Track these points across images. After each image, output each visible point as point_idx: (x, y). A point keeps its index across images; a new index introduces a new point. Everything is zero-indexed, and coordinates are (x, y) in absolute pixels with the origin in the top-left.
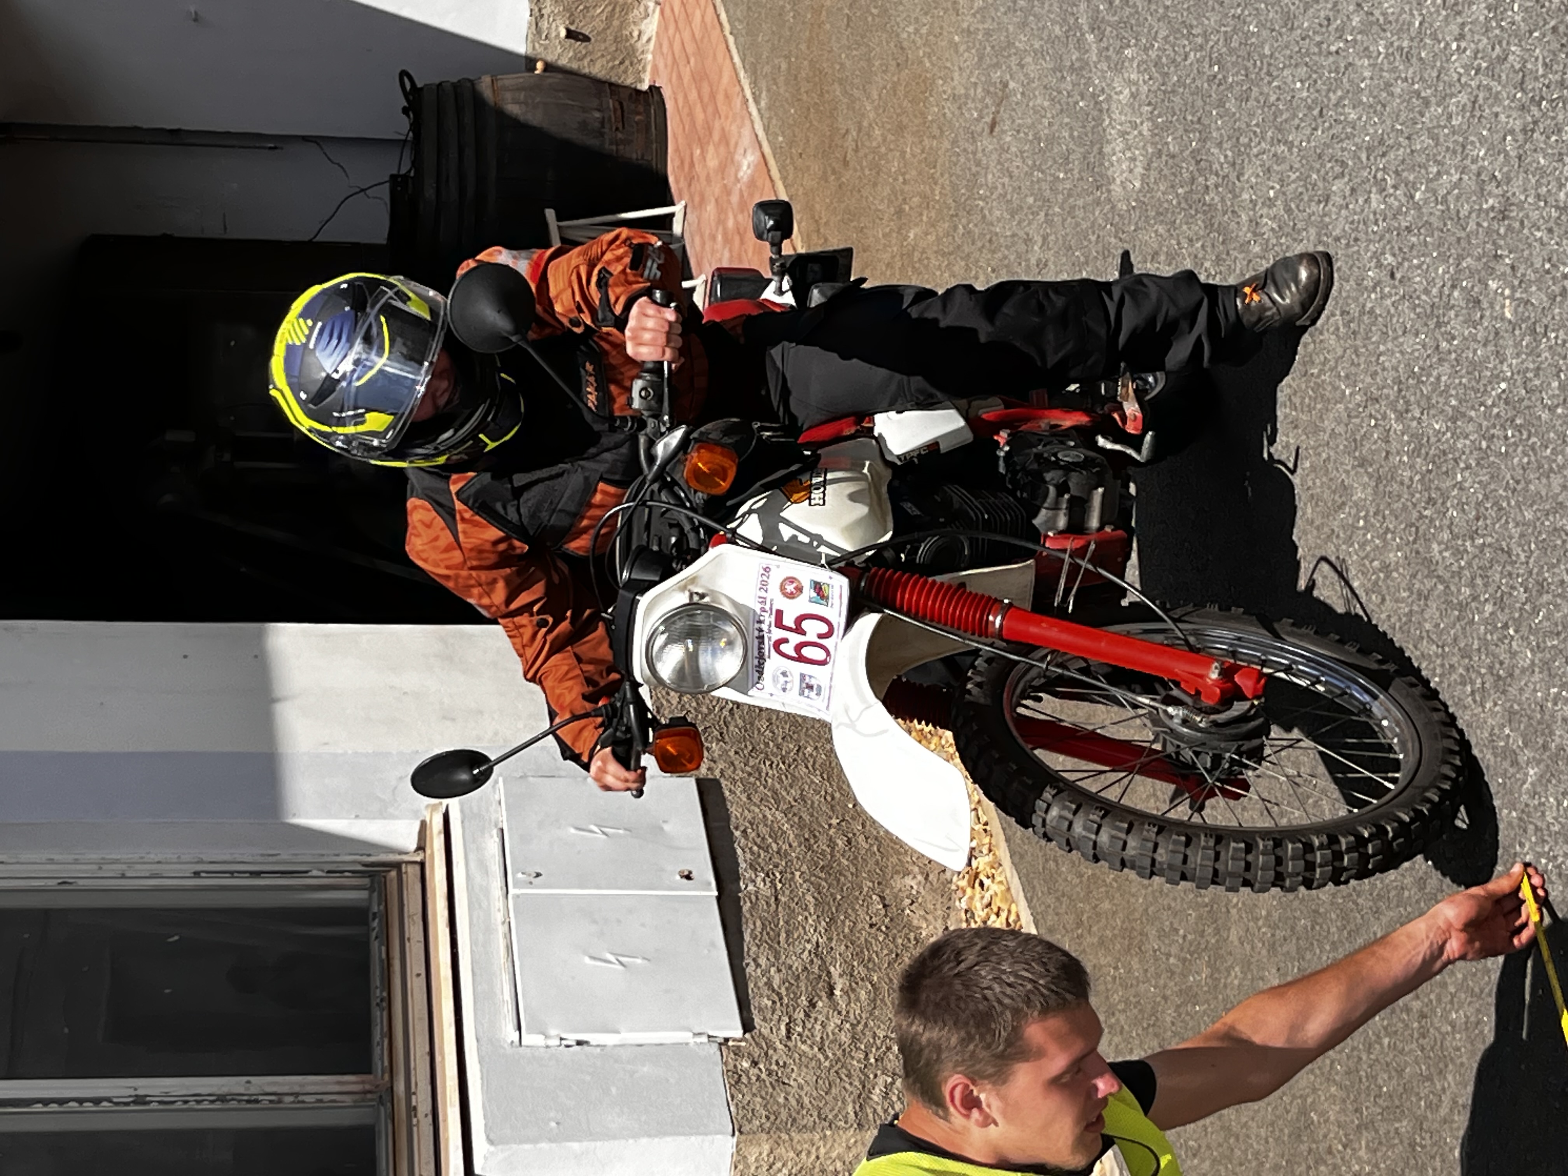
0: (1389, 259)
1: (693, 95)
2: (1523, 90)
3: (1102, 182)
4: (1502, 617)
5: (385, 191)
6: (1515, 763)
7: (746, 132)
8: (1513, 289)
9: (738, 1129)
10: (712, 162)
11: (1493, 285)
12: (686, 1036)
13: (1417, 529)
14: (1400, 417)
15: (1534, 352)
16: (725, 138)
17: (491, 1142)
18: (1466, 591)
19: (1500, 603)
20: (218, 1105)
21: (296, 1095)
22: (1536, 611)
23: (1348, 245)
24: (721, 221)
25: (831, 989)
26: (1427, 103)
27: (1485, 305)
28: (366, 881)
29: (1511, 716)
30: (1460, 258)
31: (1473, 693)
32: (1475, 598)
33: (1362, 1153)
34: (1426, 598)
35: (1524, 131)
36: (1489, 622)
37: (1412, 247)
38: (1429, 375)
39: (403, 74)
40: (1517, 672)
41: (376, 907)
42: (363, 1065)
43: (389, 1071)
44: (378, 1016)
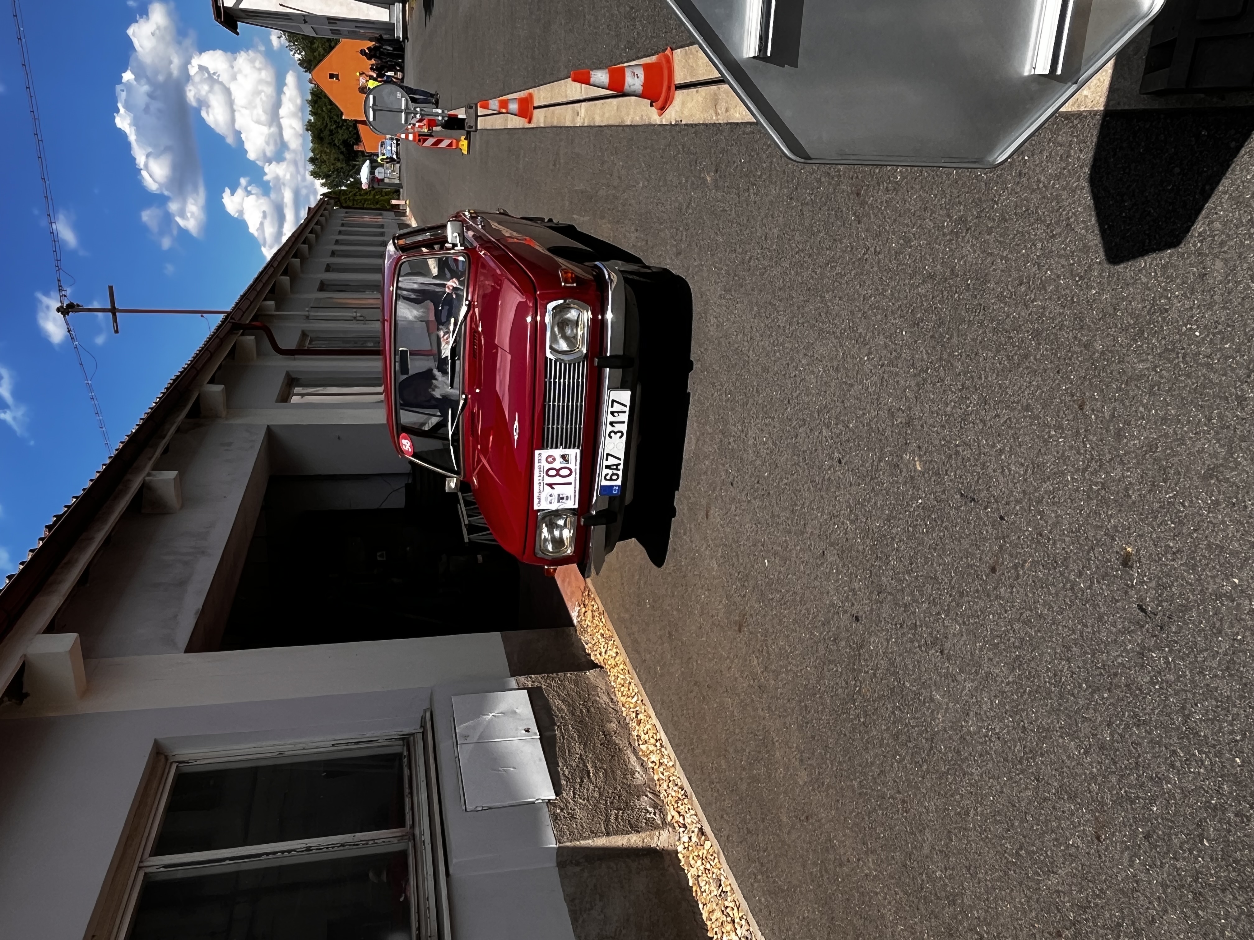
0: (836, 455)
2: (914, 368)
5: (403, 490)
8: (920, 457)
11: (907, 457)
12: (532, 801)
13: (871, 572)
14: (852, 522)
15: (940, 483)
18: (908, 598)
19: (933, 603)
20: (342, 848)
21: (373, 840)
22: (959, 606)
23: (811, 453)
25: (589, 773)
27: (901, 466)
28: (401, 742)
30: (881, 449)
31: (919, 646)
32: (915, 601)
33: (871, 865)
34: (881, 603)
35: (918, 384)
36: (926, 612)
37: (851, 448)
38: (869, 502)
40: (950, 636)
41: (405, 753)
42: (402, 824)
43: (413, 826)
44: (407, 800)
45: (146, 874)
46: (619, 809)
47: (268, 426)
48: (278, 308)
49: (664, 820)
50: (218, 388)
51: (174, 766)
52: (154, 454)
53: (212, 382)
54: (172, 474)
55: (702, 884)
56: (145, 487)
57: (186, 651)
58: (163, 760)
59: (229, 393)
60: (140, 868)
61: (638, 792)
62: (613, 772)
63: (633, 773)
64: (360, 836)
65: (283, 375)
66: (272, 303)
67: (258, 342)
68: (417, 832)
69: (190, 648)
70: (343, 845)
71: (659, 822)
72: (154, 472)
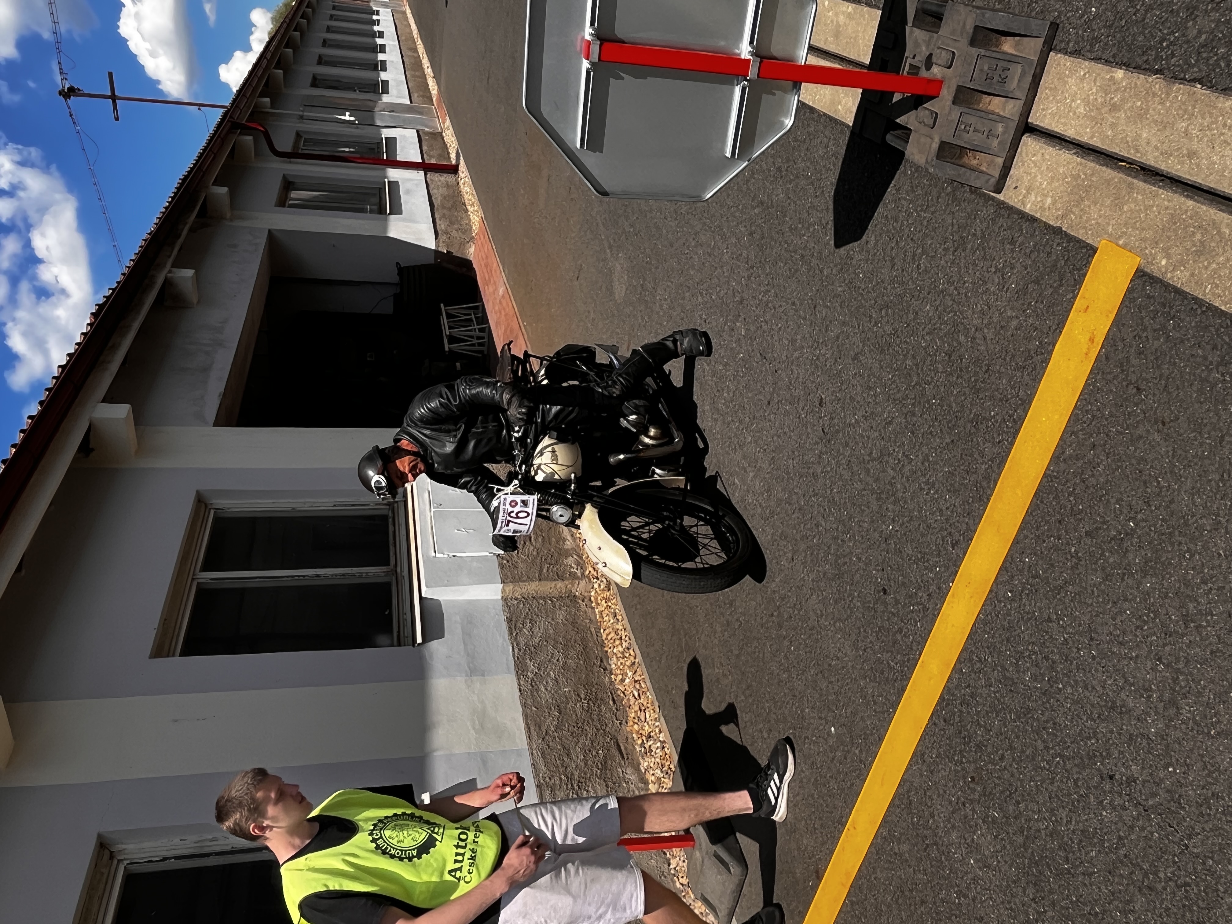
0: (704, 316)
1: (485, 271)
3: (612, 294)
4: (741, 427)
5: (392, 298)
6: (745, 471)
7: (502, 281)
8: (744, 325)
9: (503, 582)
10: (491, 290)
11: (738, 324)
12: (487, 554)
15: (752, 345)
16: (495, 283)
17: (427, 586)
18: (730, 419)
19: (741, 422)
20: (342, 577)
21: (366, 573)
22: (752, 425)
24: (494, 308)
26: (716, 268)
29: (744, 457)
30: (727, 316)
32: (733, 421)
35: (748, 276)
36: (737, 428)
39: (397, 263)
41: (391, 514)
42: (387, 564)
43: (396, 565)
44: (392, 548)
45: (198, 583)
46: (550, 564)
47: (269, 230)
48: (273, 106)
49: (583, 574)
50: (223, 190)
51: (212, 512)
52: (172, 252)
53: (216, 183)
54: (190, 273)
55: (604, 615)
56: (168, 283)
57: (214, 426)
58: (203, 505)
59: (232, 194)
60: (193, 579)
61: (567, 554)
62: (549, 539)
63: (564, 540)
64: (355, 570)
65: (280, 178)
66: (267, 100)
67: (256, 141)
68: (399, 570)
69: (216, 424)
70: (343, 575)
71: (579, 575)
72: (174, 270)
